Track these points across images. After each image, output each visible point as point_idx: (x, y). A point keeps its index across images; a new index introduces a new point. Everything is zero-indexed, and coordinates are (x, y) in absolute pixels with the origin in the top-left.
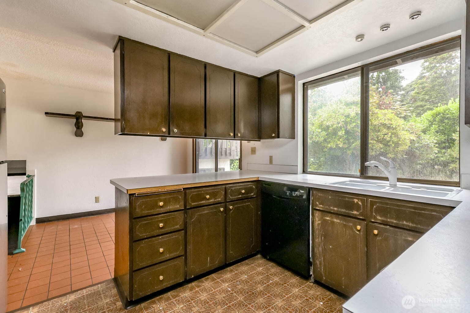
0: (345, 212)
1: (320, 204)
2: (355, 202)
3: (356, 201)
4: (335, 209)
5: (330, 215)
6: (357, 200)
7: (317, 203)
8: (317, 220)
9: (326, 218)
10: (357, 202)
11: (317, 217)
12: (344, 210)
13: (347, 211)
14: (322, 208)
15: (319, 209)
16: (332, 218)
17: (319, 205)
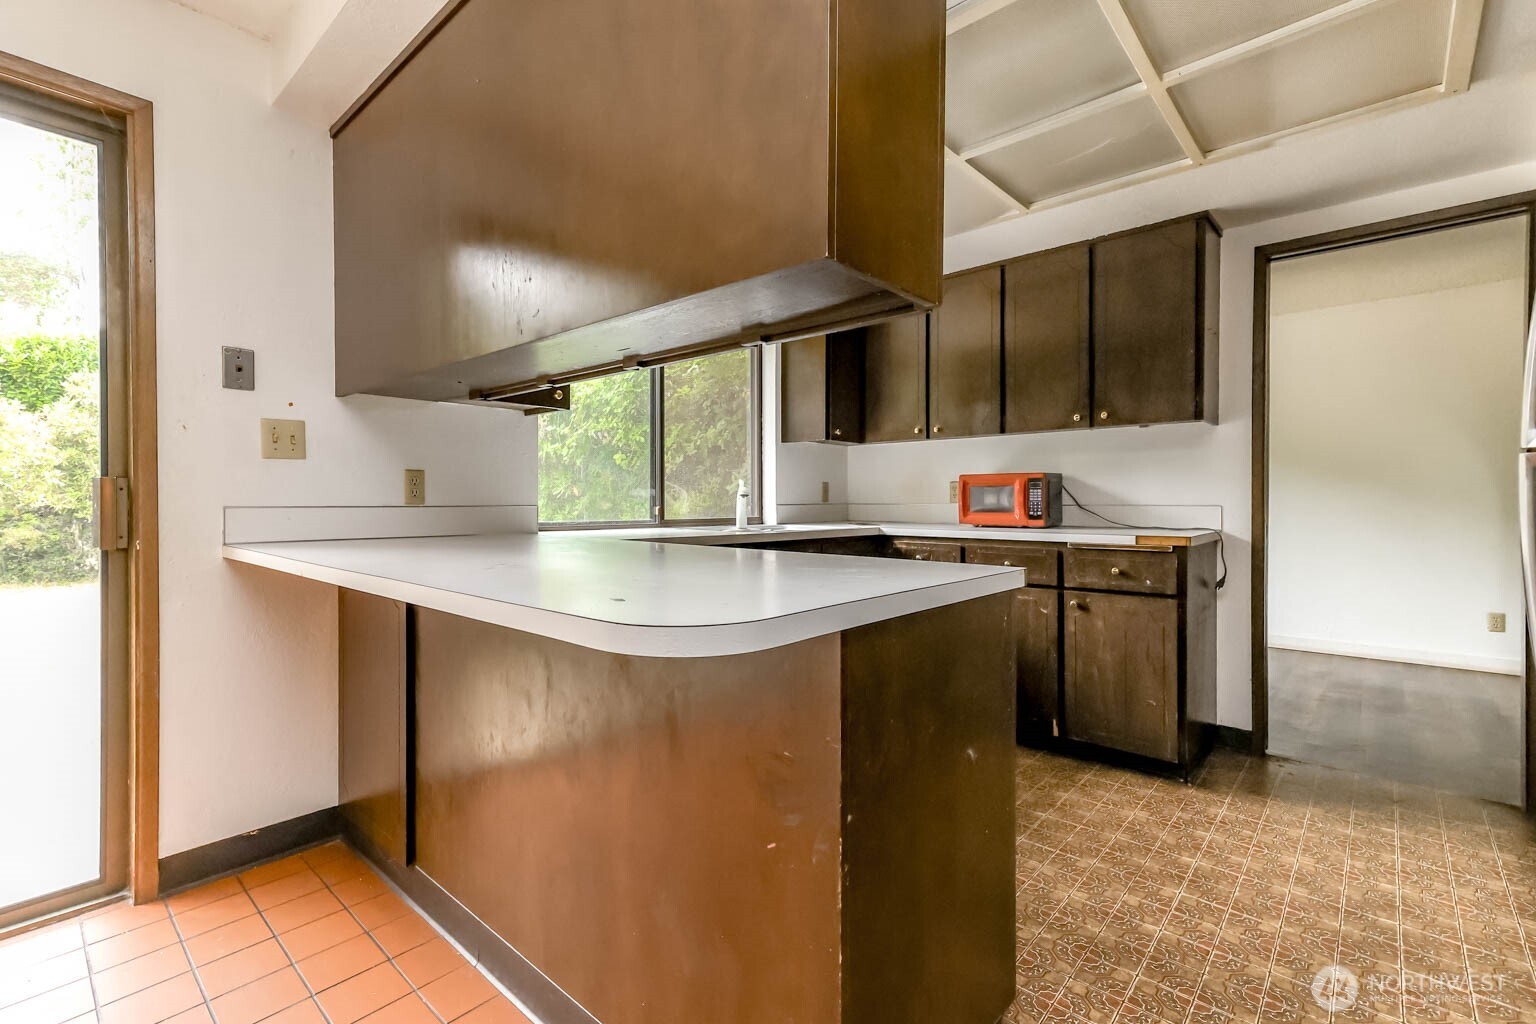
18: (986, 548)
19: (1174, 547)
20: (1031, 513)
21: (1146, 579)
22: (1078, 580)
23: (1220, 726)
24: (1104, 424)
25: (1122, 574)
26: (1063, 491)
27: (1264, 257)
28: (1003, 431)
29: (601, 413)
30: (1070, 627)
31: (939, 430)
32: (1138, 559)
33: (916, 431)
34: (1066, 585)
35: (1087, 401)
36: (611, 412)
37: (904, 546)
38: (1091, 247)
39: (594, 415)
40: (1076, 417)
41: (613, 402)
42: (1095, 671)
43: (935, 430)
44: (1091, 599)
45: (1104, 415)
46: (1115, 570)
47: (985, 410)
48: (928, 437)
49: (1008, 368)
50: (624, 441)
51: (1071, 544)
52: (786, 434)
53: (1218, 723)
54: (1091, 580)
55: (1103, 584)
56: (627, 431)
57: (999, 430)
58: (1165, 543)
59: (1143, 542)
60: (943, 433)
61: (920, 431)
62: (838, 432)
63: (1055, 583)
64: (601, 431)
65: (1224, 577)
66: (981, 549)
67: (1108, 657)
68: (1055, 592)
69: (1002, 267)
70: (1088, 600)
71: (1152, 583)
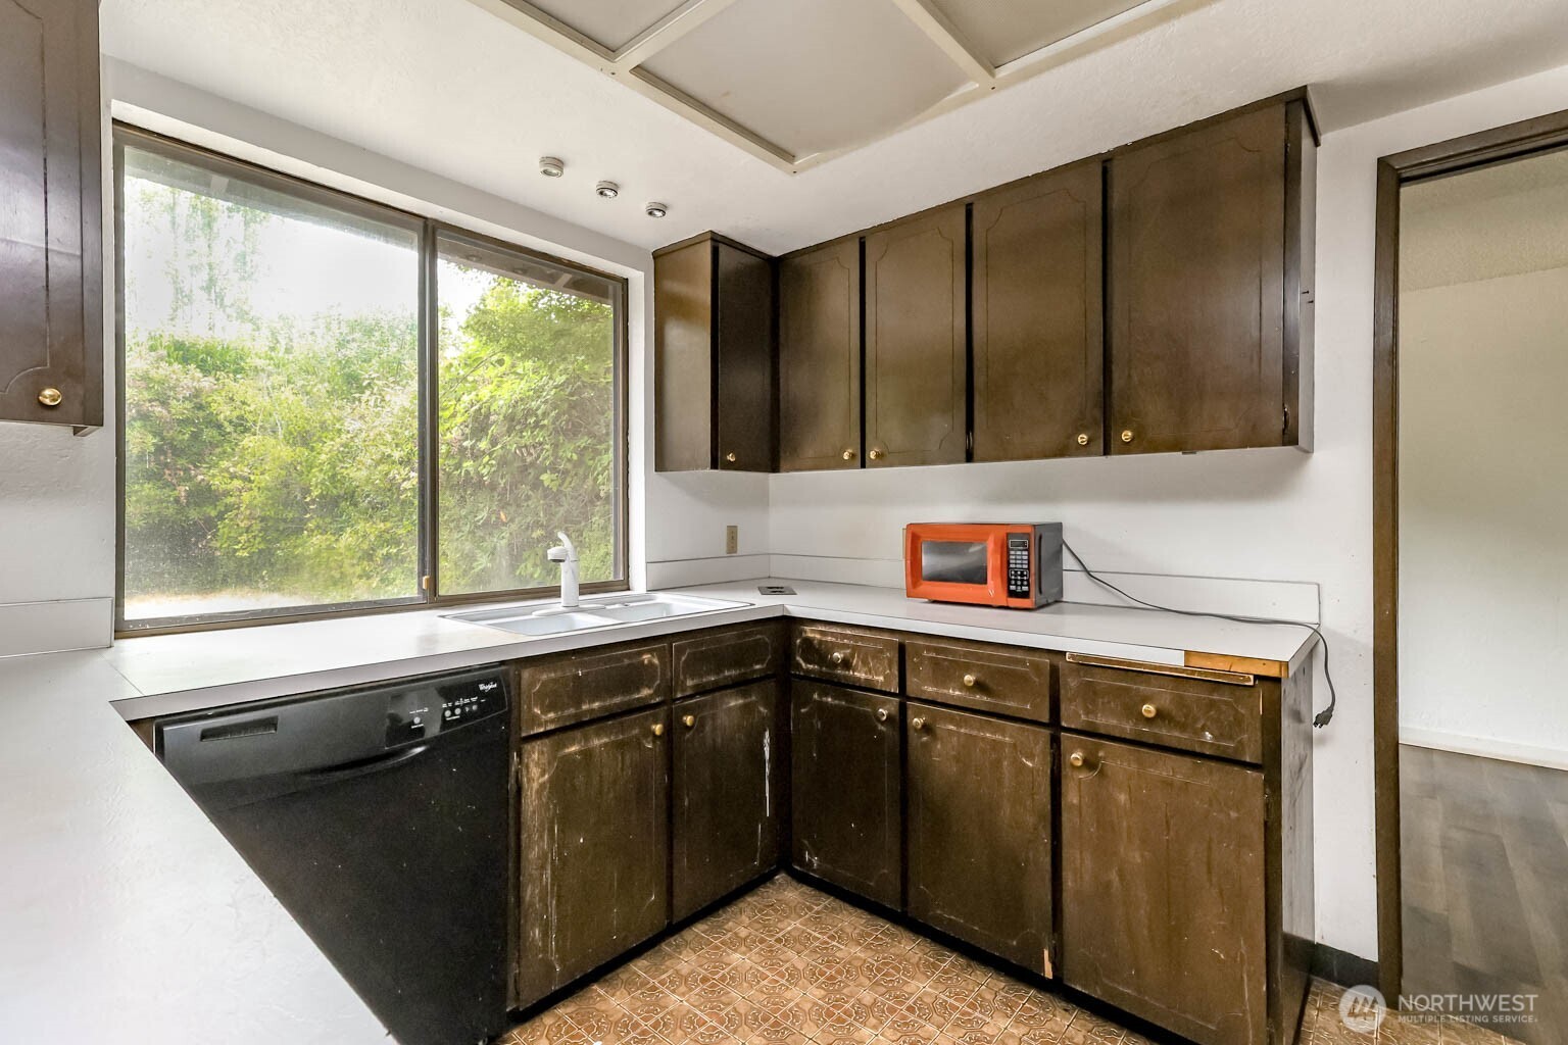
0: (622, 703)
1: (544, 712)
2: (646, 662)
3: (646, 657)
4: (596, 705)
5: (578, 734)
6: (649, 656)
7: (536, 710)
8: (537, 775)
9: (567, 751)
10: (650, 662)
11: (537, 764)
12: (618, 700)
13: (627, 698)
14: (552, 721)
15: (542, 730)
16: (587, 739)
17: (543, 717)
18: (937, 650)
19: (1256, 677)
20: (1013, 588)
21: (1203, 729)
22: (1083, 717)
23: (1319, 945)
24: (1126, 448)
25: (1160, 714)
26: (1064, 547)
27: (1393, 176)
28: (969, 457)
29: (526, 425)
30: (1071, 796)
31: (878, 456)
32: (1191, 694)
33: (846, 456)
34: (1064, 724)
35: (1098, 414)
36: (537, 423)
37: (818, 636)
38: (1104, 164)
39: (518, 427)
40: (1082, 438)
41: (539, 412)
42: (1114, 876)
43: (872, 455)
44: (1108, 752)
45: (1127, 435)
46: (1149, 709)
47: (945, 426)
48: (863, 466)
49: (978, 363)
50: (552, 459)
51: (1073, 656)
52: (662, 460)
53: (1317, 940)
54: (1106, 721)
55: (1128, 728)
56: (556, 446)
57: (963, 456)
58: (1238, 668)
59: (1196, 662)
60: (883, 460)
61: (853, 456)
62: (731, 458)
63: (1045, 719)
64: (526, 446)
65: (1331, 709)
66: (929, 649)
67: (1136, 857)
68: (1046, 732)
69: (968, 206)
70: (1101, 754)
71: (1215, 737)
